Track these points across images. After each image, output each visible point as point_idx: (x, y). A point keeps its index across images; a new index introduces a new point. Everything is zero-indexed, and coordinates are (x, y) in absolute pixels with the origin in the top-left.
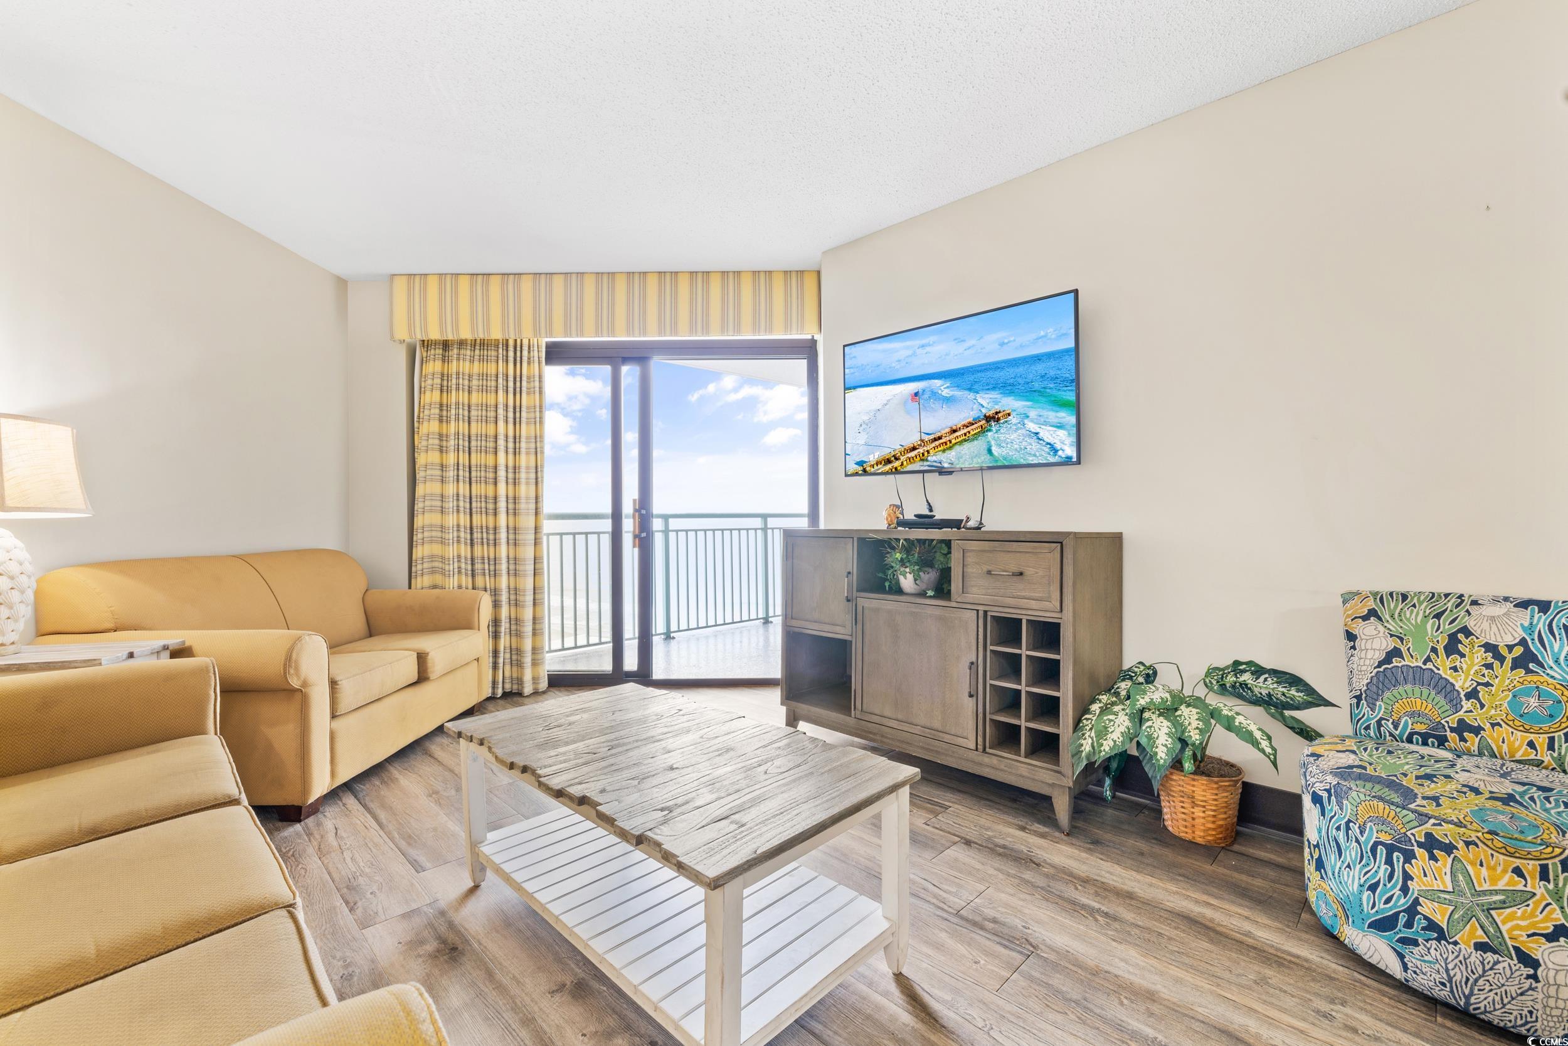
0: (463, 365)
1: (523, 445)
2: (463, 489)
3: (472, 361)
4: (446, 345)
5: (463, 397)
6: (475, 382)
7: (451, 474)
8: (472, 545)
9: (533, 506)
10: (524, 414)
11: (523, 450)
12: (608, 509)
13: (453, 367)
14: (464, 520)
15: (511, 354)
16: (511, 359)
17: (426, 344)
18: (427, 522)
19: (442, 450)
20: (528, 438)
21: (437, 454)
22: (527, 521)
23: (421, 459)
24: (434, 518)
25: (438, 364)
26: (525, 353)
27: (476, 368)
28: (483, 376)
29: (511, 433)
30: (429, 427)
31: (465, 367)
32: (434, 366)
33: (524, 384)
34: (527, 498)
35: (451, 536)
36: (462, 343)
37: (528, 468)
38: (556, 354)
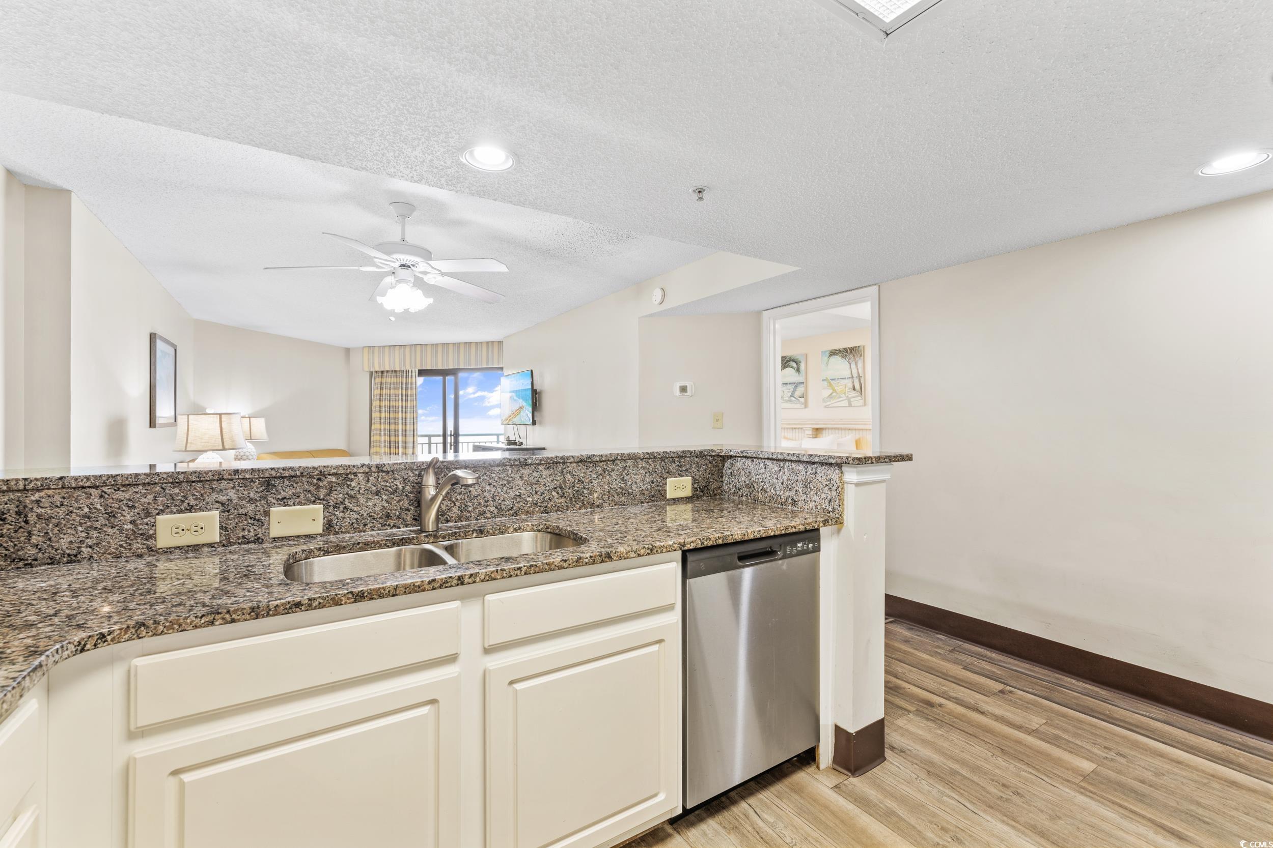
0: (388, 380)
1: (409, 410)
2: (387, 427)
3: (391, 378)
4: (383, 372)
5: (388, 392)
6: (392, 386)
7: (383, 421)
8: (390, 448)
9: (412, 433)
10: (409, 398)
11: (409, 412)
12: (441, 433)
13: (384, 380)
14: (387, 438)
15: (405, 374)
16: (405, 377)
17: (376, 372)
18: (375, 439)
19: (380, 412)
20: (411, 407)
21: (379, 413)
22: (410, 439)
23: (373, 416)
24: (378, 438)
25: (380, 379)
26: (410, 374)
27: (393, 380)
28: (395, 383)
29: (404, 405)
30: (376, 403)
31: (389, 380)
32: (379, 380)
33: (409, 386)
34: (410, 430)
35: (382, 444)
36: (387, 372)
37: (410, 418)
38: (421, 373)
